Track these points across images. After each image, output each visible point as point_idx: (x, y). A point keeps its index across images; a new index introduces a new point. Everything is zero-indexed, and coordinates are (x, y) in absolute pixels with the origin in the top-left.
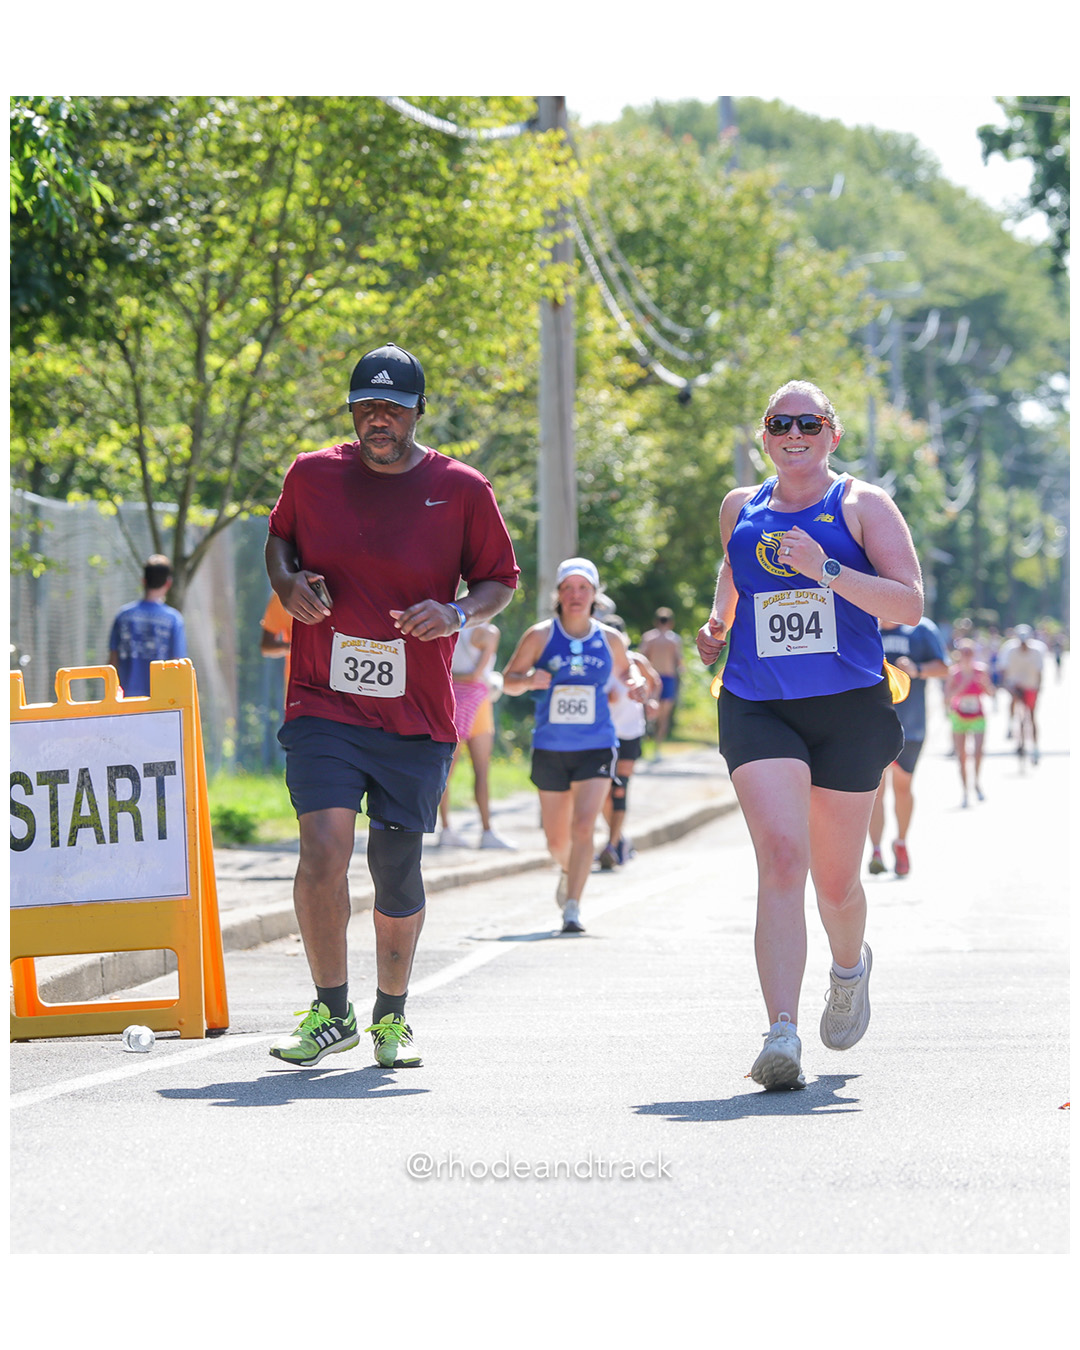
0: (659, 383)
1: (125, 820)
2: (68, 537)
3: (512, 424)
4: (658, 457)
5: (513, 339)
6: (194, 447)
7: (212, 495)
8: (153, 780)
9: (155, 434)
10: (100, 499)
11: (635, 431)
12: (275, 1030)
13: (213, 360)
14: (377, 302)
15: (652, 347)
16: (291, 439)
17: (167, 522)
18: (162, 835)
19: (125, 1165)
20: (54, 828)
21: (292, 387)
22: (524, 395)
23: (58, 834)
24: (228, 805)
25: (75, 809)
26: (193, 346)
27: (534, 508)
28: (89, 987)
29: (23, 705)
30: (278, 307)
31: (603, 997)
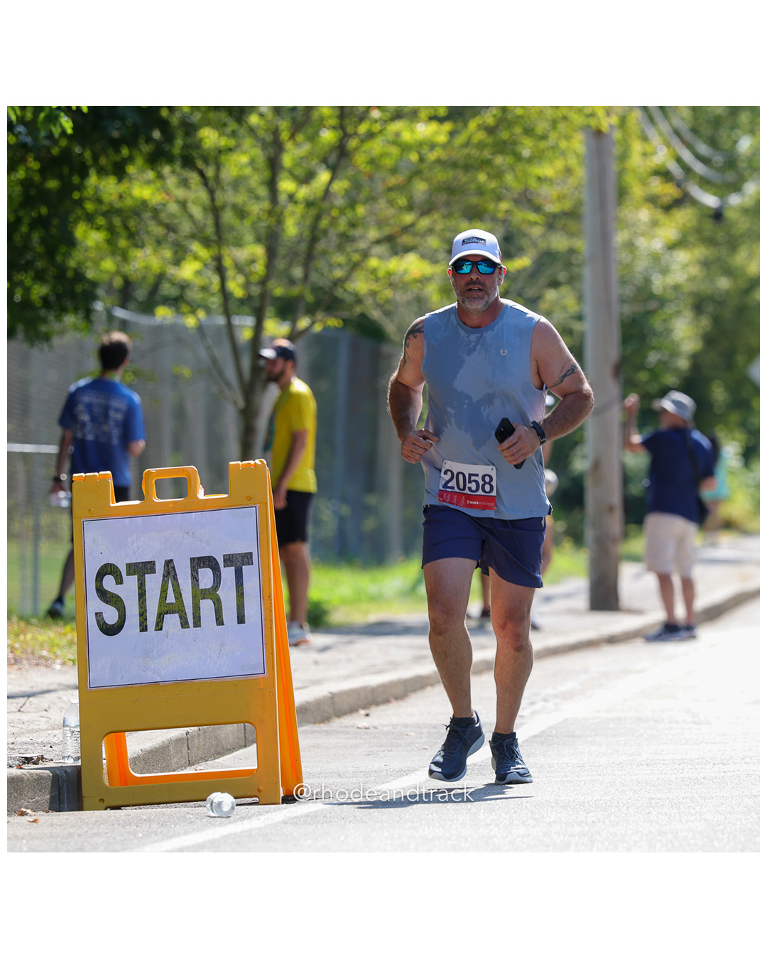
0: (695, 202)
1: (207, 606)
2: (154, 348)
3: (559, 242)
4: (693, 270)
5: (559, 164)
6: (269, 265)
7: (287, 310)
8: (232, 569)
9: (232, 255)
10: (184, 314)
11: (672, 247)
13: (286, 185)
14: (437, 133)
15: (687, 170)
16: (356, 257)
17: (246, 335)
18: (241, 619)
20: (143, 614)
21: (361, 210)
22: (573, 215)
23: (146, 619)
25: (161, 597)
26: (267, 174)
27: (580, 318)
28: (176, 759)
29: (113, 503)
30: (345, 136)
31: (643, 763)
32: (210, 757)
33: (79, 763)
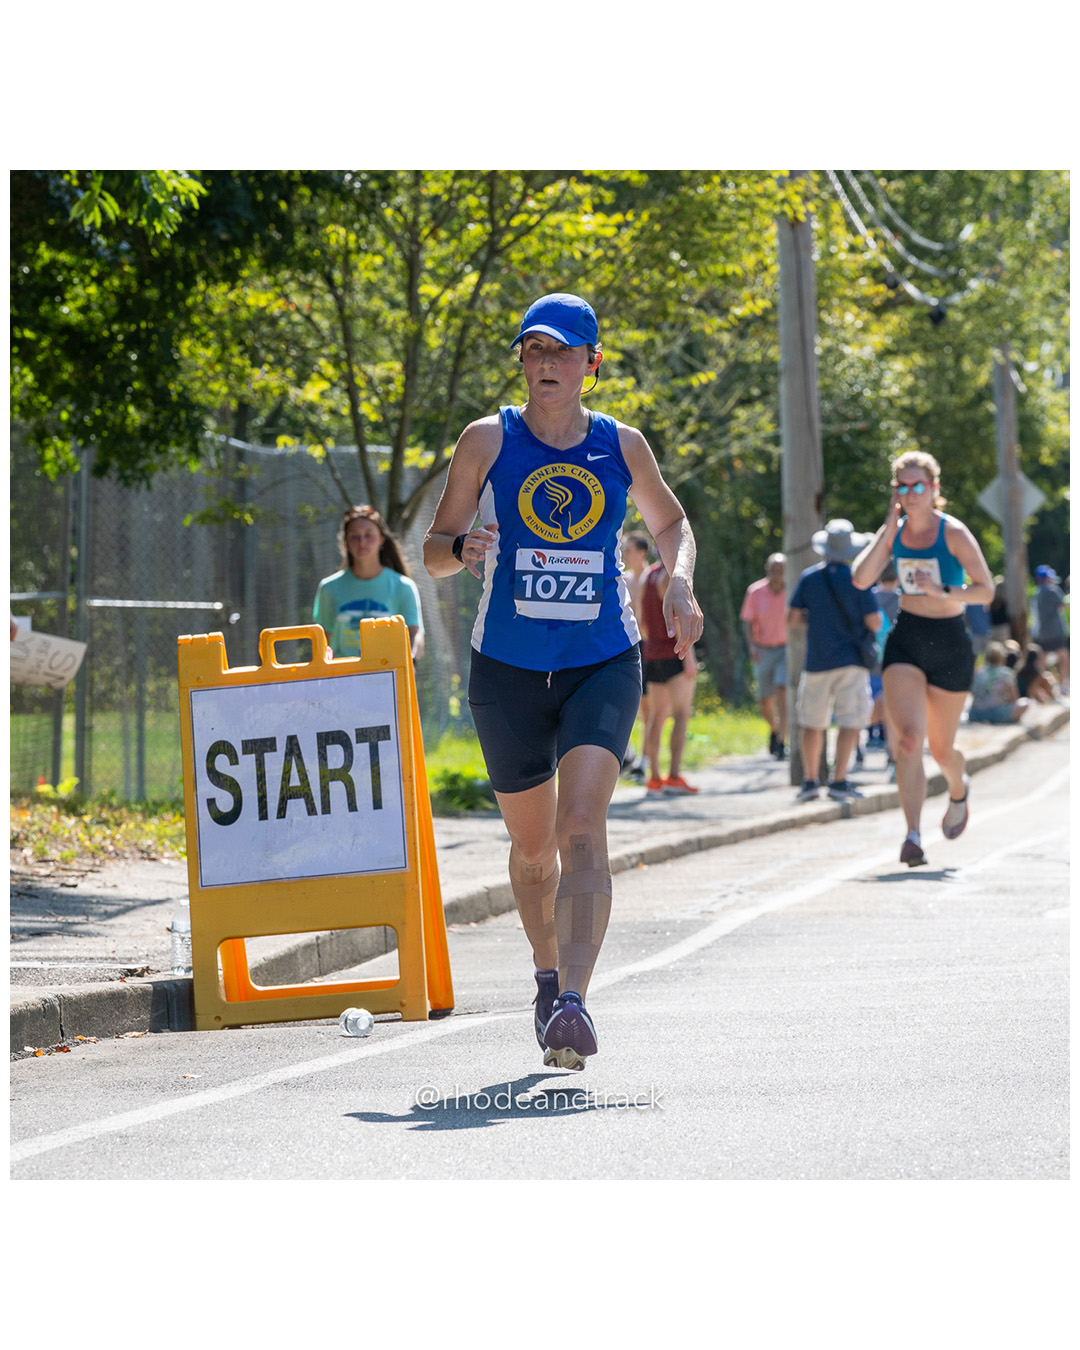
0: (909, 301)
1: (337, 789)
2: (275, 484)
3: (752, 352)
4: (909, 380)
5: (750, 261)
6: (409, 384)
7: (432, 439)
8: (366, 746)
9: (365, 372)
10: (308, 442)
11: (885, 354)
12: (504, 1010)
13: (428, 289)
14: (604, 226)
15: (901, 265)
17: (382, 466)
18: (377, 804)
19: (341, 1157)
20: (263, 800)
22: (763, 320)
23: (266, 805)
24: (454, 769)
25: (284, 779)
26: (404, 278)
27: (776, 440)
28: (304, 968)
29: (225, 669)
30: (496, 232)
31: (854, 966)
32: (345, 965)
33: (190, 976)
